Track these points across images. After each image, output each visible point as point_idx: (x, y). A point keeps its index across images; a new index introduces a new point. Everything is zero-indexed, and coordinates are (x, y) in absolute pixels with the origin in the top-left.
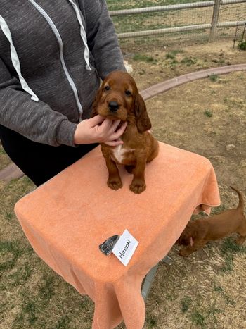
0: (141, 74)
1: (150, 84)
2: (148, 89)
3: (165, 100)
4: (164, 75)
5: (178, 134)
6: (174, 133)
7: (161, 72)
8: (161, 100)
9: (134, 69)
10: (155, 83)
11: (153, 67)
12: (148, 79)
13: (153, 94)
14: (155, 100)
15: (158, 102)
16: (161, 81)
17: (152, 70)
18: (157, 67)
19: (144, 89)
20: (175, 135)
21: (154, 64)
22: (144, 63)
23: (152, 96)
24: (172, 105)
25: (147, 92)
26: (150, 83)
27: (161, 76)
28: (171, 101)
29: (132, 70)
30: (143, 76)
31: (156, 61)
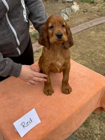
0: (84, 12)
1: (89, 19)
2: (87, 23)
3: (97, 31)
4: (100, 13)
5: (102, 55)
6: (100, 55)
7: (98, 11)
8: (94, 31)
9: (80, 8)
10: (93, 19)
11: (94, 7)
12: (88, 16)
13: (90, 26)
14: (91, 30)
15: (93, 32)
16: (97, 18)
17: (92, 9)
18: (96, 8)
19: (84, 22)
20: (100, 56)
21: (95, 5)
22: (88, 4)
23: (89, 28)
24: (102, 35)
25: (86, 25)
26: (89, 18)
27: (97, 14)
28: (102, 32)
29: (78, 9)
30: (85, 13)
31: (97, 3)
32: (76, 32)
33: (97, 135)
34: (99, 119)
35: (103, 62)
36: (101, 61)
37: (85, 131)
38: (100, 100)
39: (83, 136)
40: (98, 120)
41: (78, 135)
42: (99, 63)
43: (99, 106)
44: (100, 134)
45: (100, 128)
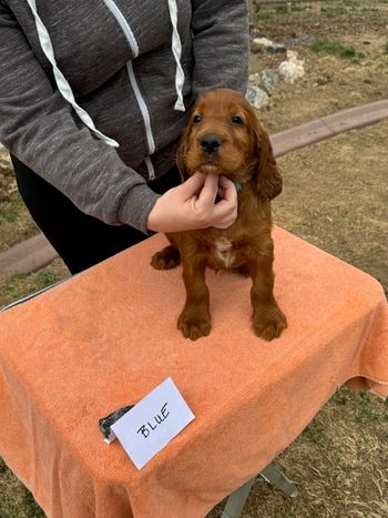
0: (321, 83)
1: (337, 107)
2: (328, 117)
3: (361, 144)
4: (371, 89)
5: (375, 221)
6: (366, 219)
7: (367, 82)
8: (352, 144)
9: (308, 72)
10: (348, 106)
11: (352, 69)
12: (334, 95)
13: (338, 128)
14: (340, 142)
15: (346, 148)
16: (363, 102)
17: (347, 75)
18: (361, 71)
19: (320, 116)
20: (367, 224)
21: (356, 62)
22: (333, 59)
23: (335, 134)
24: (376, 159)
25: (325, 123)
26: (336, 104)
27: (364, 91)
28: (376, 148)
29: (302, 74)
30: (323, 87)
31: (362, 56)
32: (292, 146)
33: (347, 469)
34: (358, 420)
35: (376, 244)
36: (371, 241)
37: (311, 456)
38: (358, 356)
39: (305, 473)
40: (353, 424)
41: (288, 469)
42: (364, 245)
43: (355, 373)
44: (357, 468)
45: (359, 448)
